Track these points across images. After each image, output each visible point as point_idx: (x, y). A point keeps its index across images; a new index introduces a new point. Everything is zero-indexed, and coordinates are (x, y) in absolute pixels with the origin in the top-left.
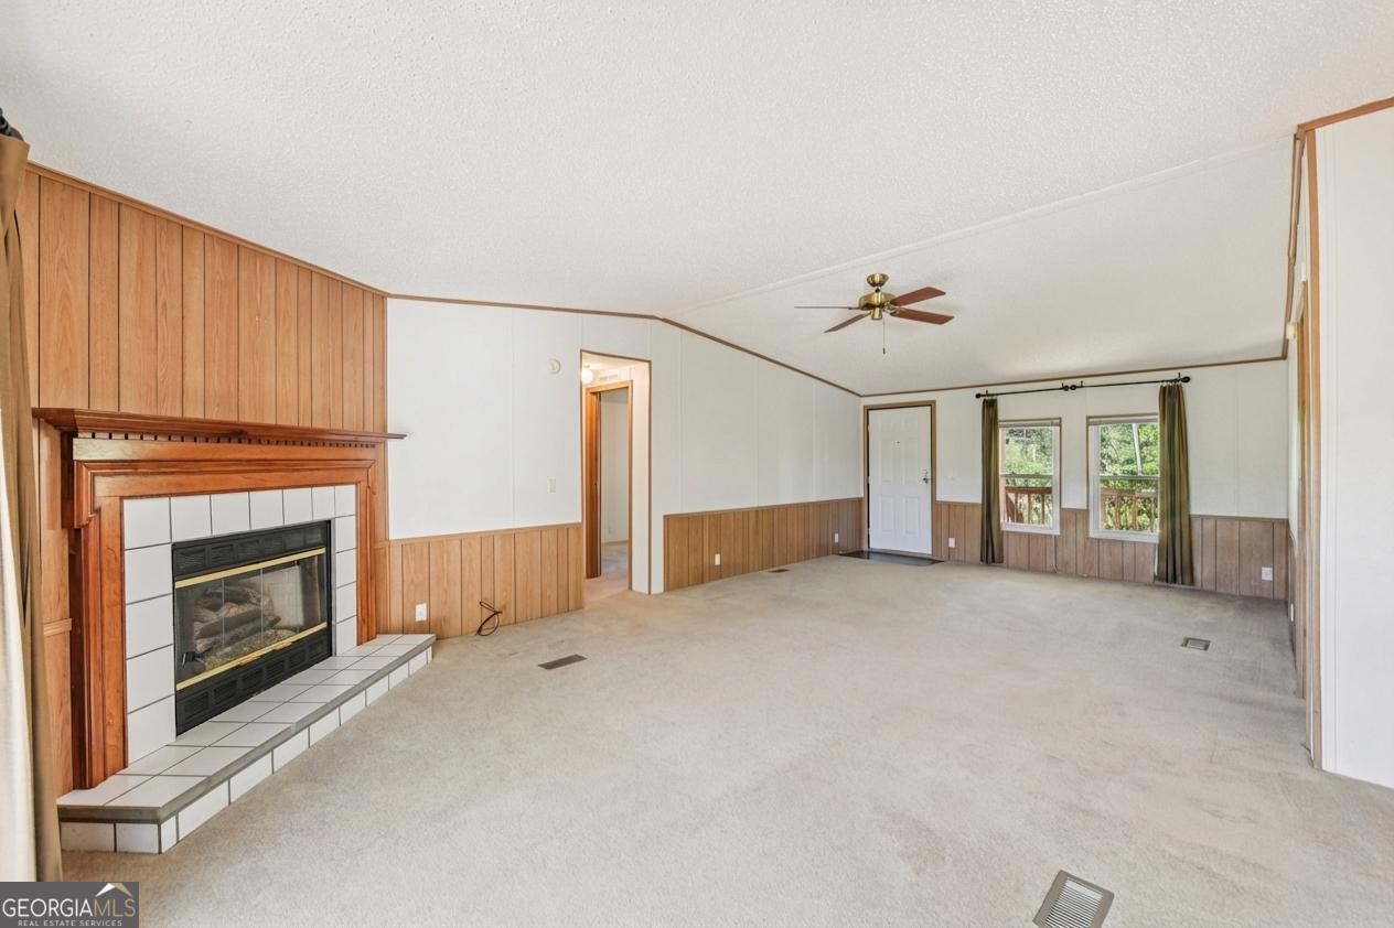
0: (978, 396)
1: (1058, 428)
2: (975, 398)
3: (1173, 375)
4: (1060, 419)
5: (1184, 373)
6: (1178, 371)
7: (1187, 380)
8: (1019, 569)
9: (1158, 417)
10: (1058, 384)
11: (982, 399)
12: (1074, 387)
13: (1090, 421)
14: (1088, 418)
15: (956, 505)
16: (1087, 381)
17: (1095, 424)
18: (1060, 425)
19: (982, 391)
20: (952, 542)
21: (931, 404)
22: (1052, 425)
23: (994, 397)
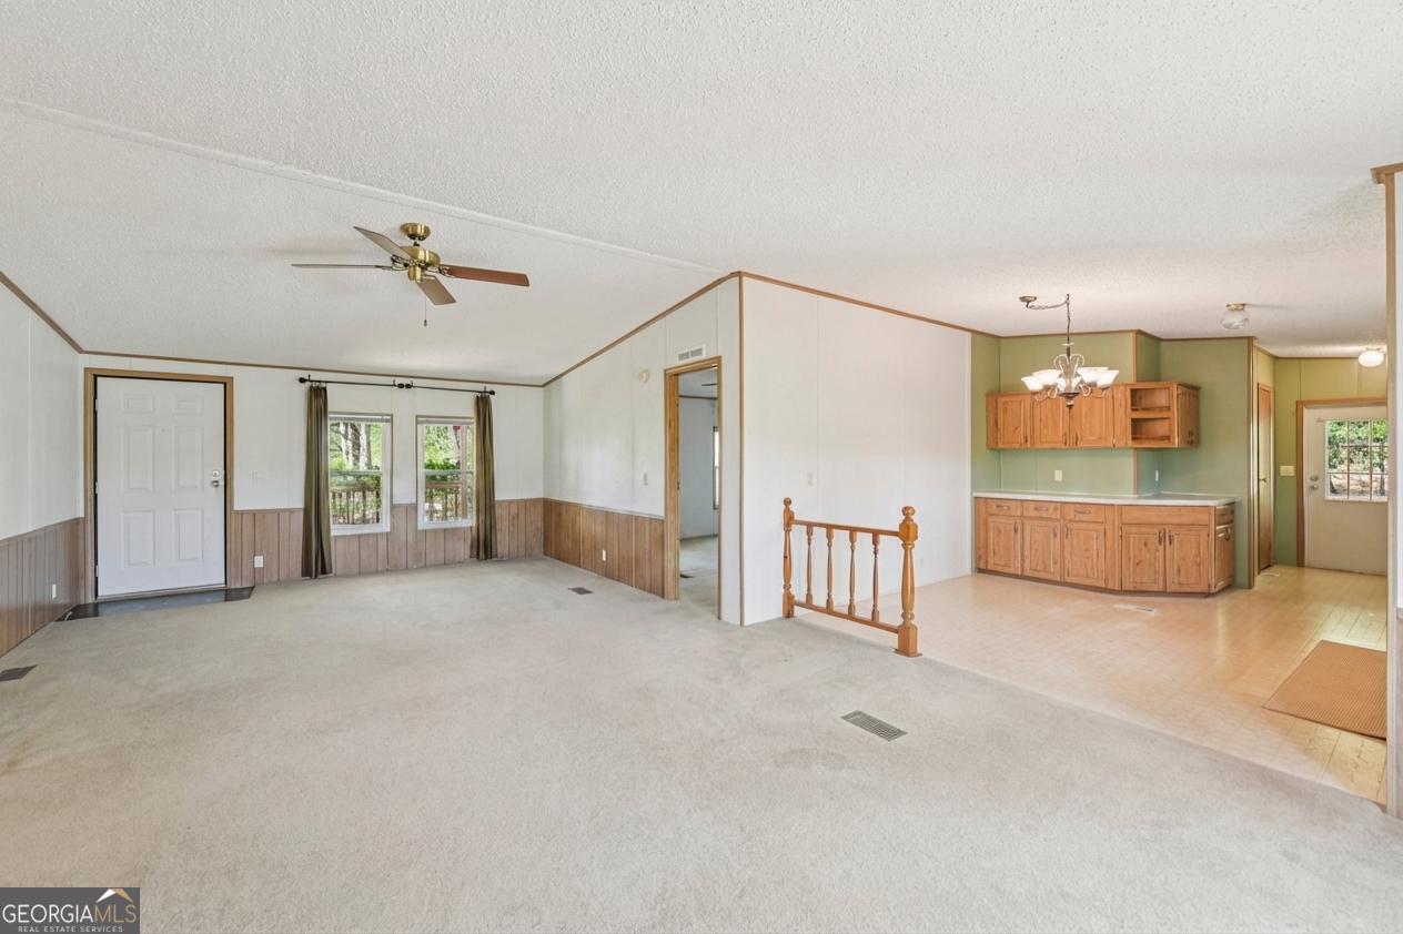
0: (302, 380)
1: (389, 424)
2: (298, 383)
3: (481, 387)
4: (392, 416)
5: (490, 388)
6: (484, 385)
7: (493, 393)
8: (348, 575)
9: (474, 421)
10: (390, 380)
11: (308, 384)
12: (408, 386)
13: (419, 419)
14: (417, 417)
15: (264, 512)
16: (416, 382)
17: (422, 422)
18: (391, 421)
19: (305, 375)
20: (259, 562)
21: (227, 384)
22: (382, 420)
23: (323, 385)
